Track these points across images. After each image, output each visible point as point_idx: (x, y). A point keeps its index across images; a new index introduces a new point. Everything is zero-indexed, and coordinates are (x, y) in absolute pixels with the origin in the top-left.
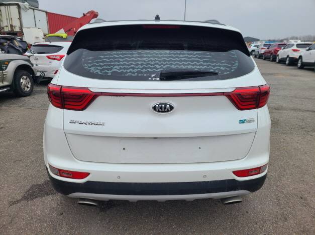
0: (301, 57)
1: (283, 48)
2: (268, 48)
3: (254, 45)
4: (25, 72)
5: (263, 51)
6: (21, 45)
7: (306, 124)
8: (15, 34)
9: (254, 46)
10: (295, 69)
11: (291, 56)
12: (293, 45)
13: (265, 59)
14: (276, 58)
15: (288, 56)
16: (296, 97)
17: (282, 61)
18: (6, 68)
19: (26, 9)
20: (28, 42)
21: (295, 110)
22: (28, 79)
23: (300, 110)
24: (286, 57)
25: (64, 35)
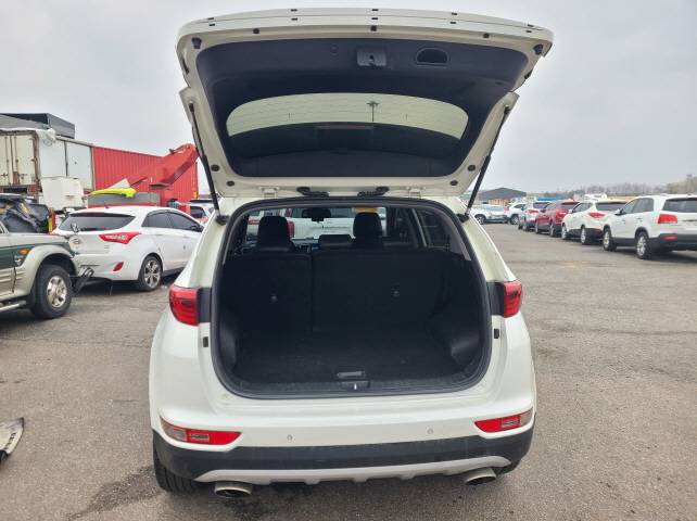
0: (607, 227)
1: (571, 210)
2: (543, 211)
3: (514, 204)
4: (58, 268)
5: (533, 217)
6: (34, 213)
7: (619, 356)
8: (23, 190)
9: (517, 207)
10: (599, 251)
11: (587, 226)
12: (590, 205)
13: (540, 232)
14: (560, 230)
15: (583, 226)
16: (600, 307)
17: (573, 237)
18: (22, 262)
19: (50, 141)
20: (49, 206)
21: (597, 330)
22: (62, 282)
23: (607, 331)
24: (578, 227)
25: (130, 192)
